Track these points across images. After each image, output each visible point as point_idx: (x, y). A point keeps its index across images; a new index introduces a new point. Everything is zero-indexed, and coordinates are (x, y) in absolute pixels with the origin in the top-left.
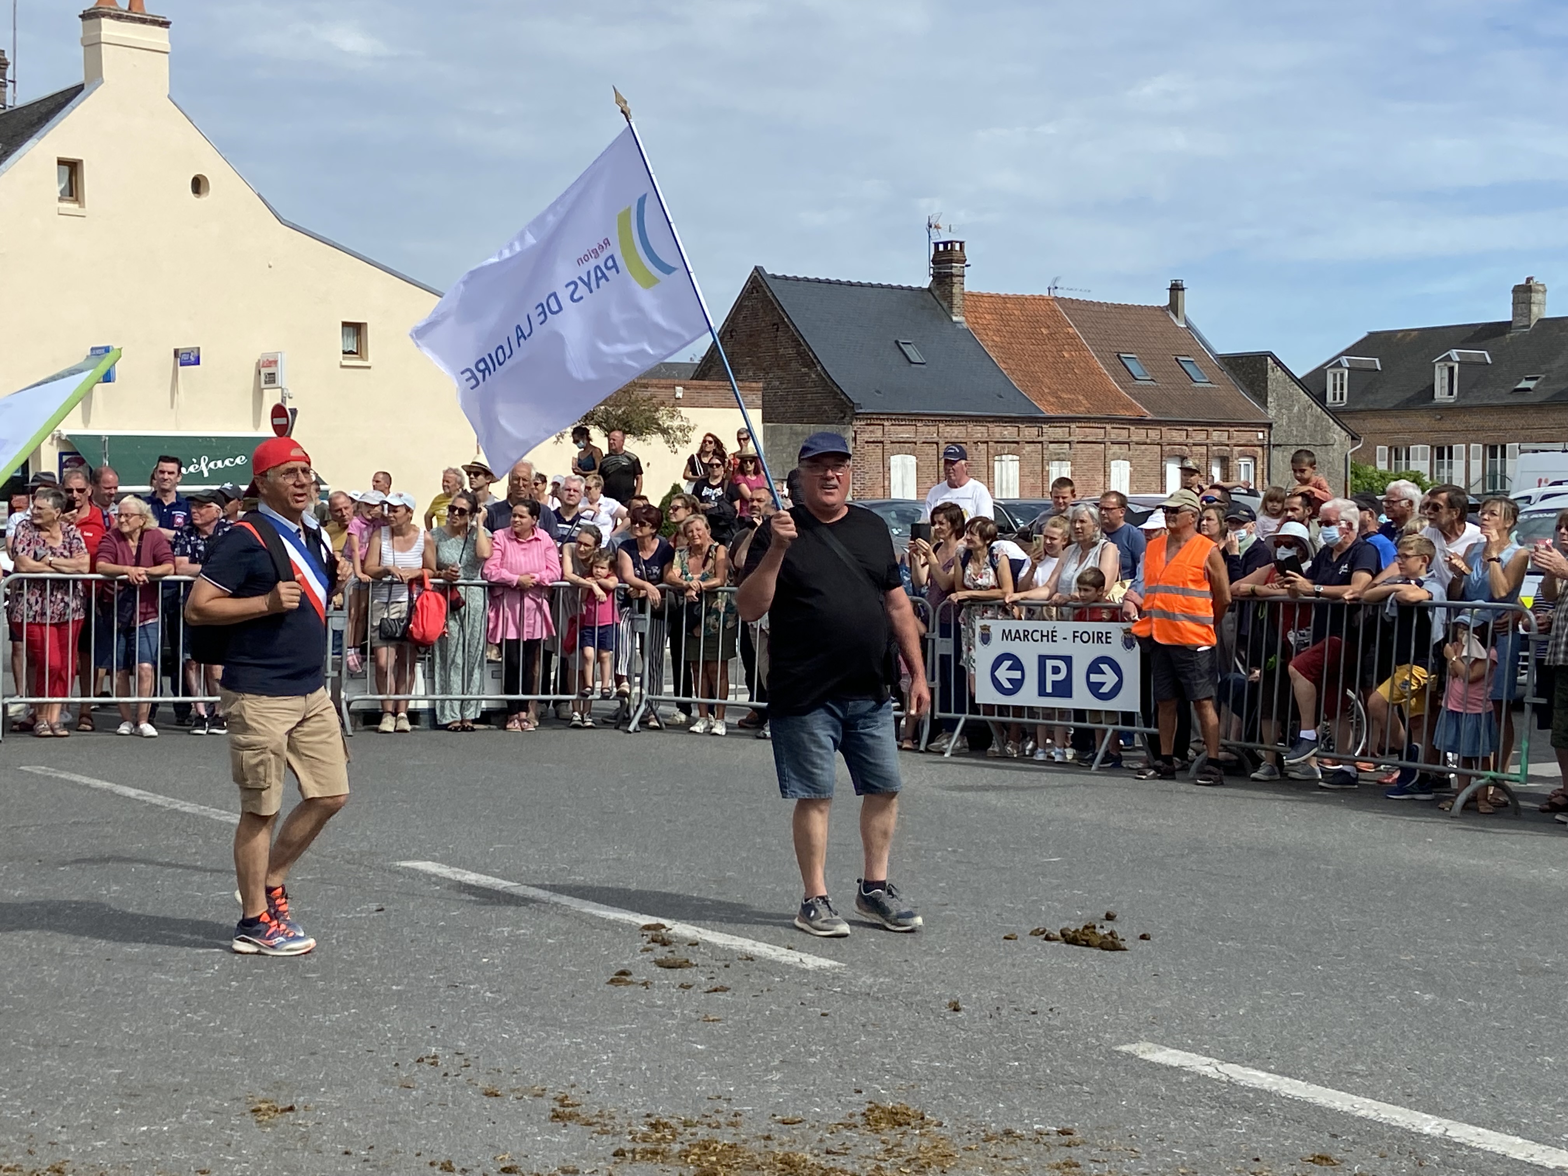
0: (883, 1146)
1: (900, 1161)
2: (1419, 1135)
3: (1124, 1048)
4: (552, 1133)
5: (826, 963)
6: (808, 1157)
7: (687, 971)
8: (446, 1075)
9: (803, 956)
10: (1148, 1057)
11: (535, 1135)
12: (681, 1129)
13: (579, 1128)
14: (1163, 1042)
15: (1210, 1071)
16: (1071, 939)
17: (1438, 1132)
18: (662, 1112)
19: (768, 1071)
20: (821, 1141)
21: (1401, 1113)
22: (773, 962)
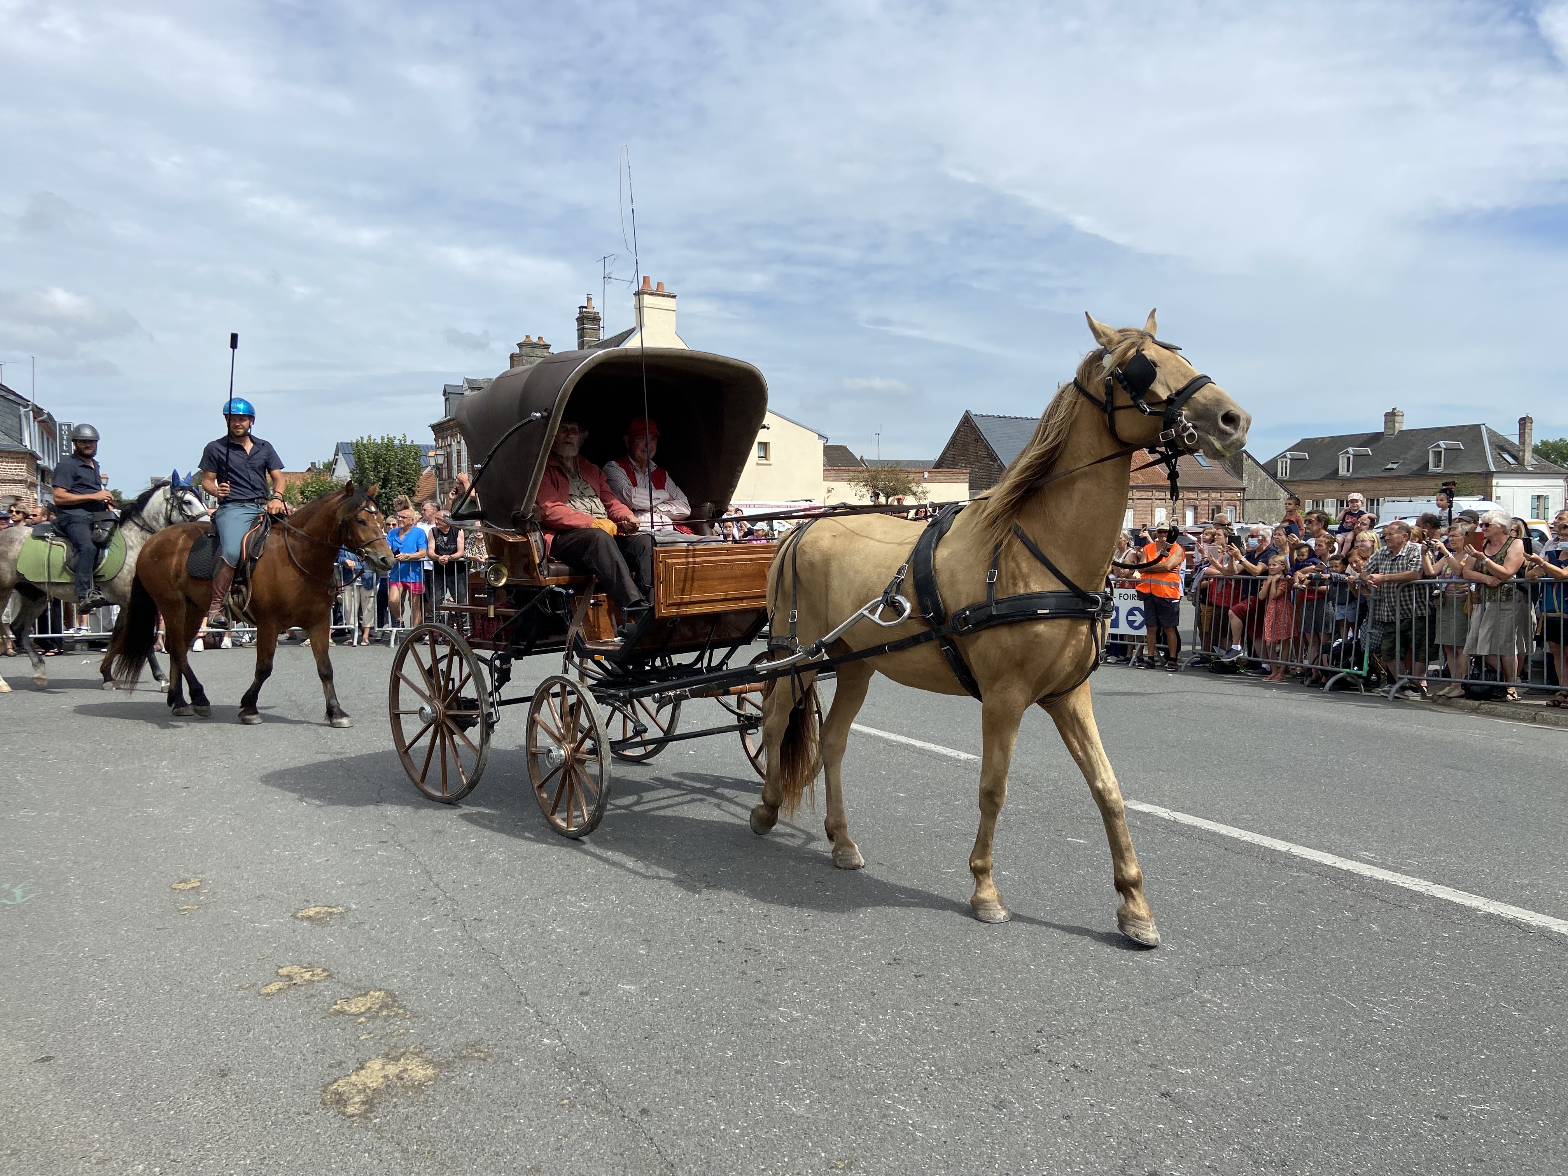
2: (1275, 850)
5: (971, 757)
9: (960, 753)
10: (1133, 807)
14: (1141, 800)
15: (1166, 816)
17: (1285, 849)
21: (1266, 839)
22: (944, 755)
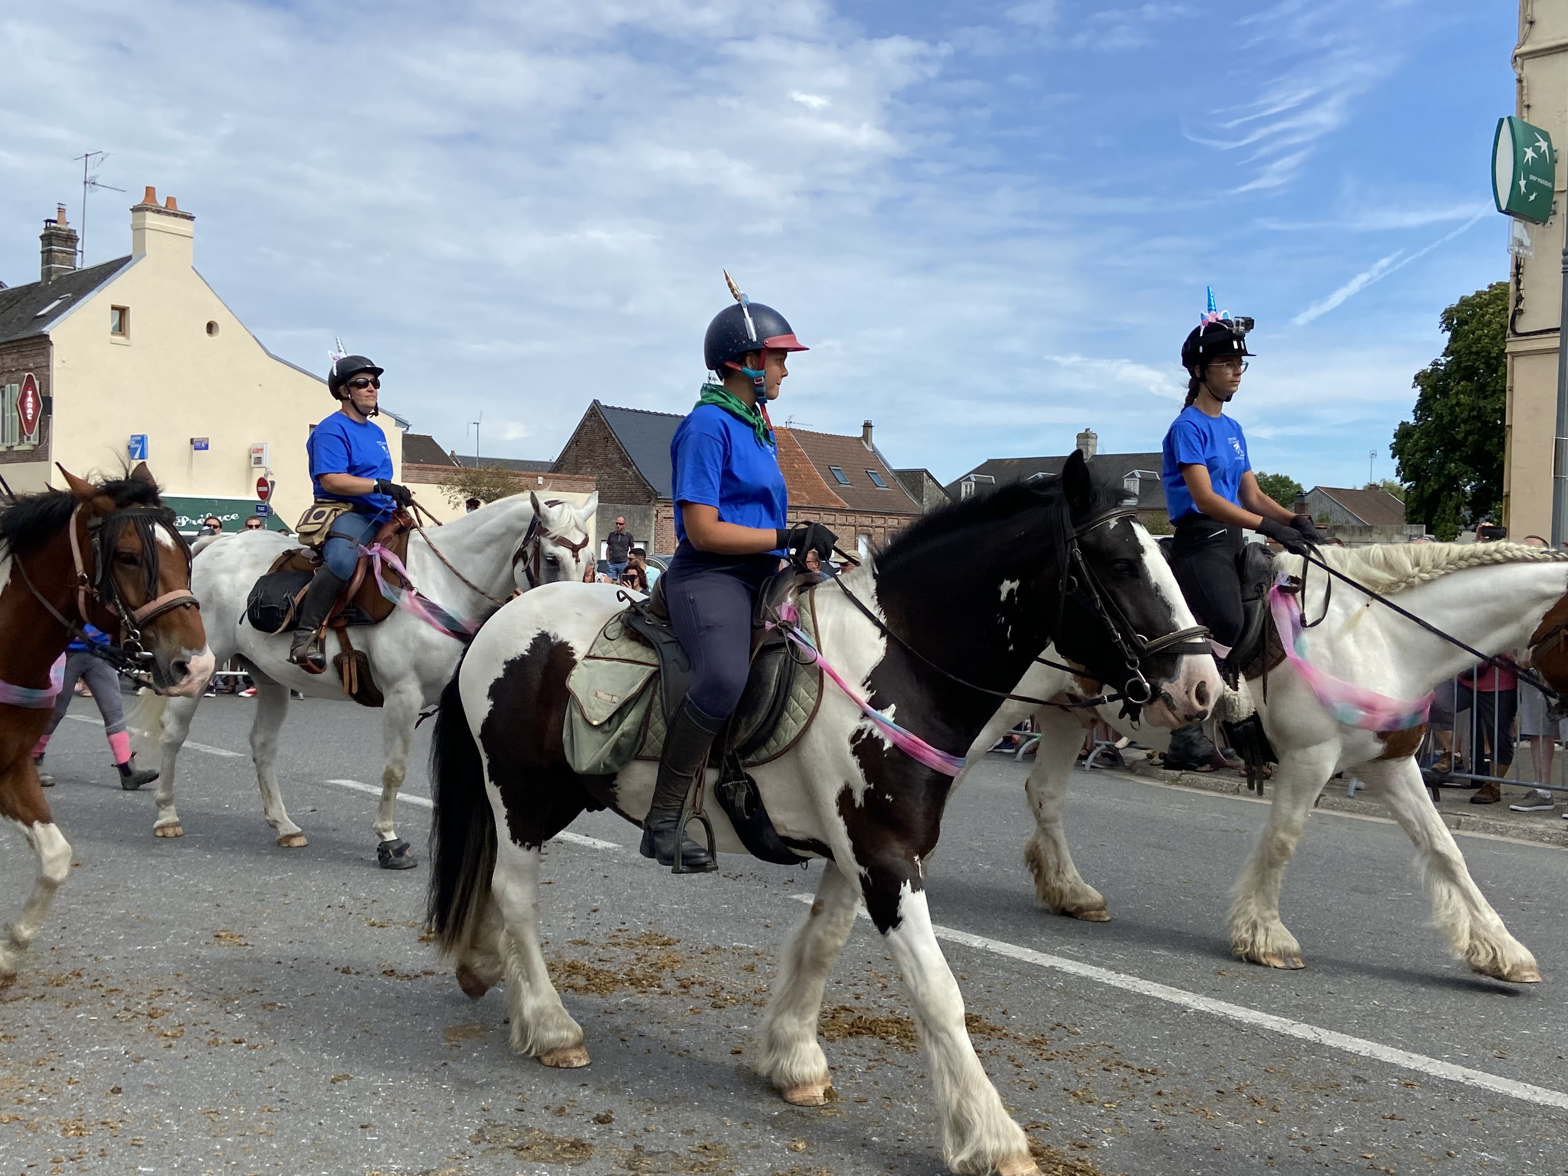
0: (635, 956)
2: (970, 947)
5: (610, 845)
6: (587, 963)
8: (350, 913)
9: (596, 840)
11: (408, 951)
17: (981, 946)
20: (596, 954)
21: (961, 935)
22: (576, 845)
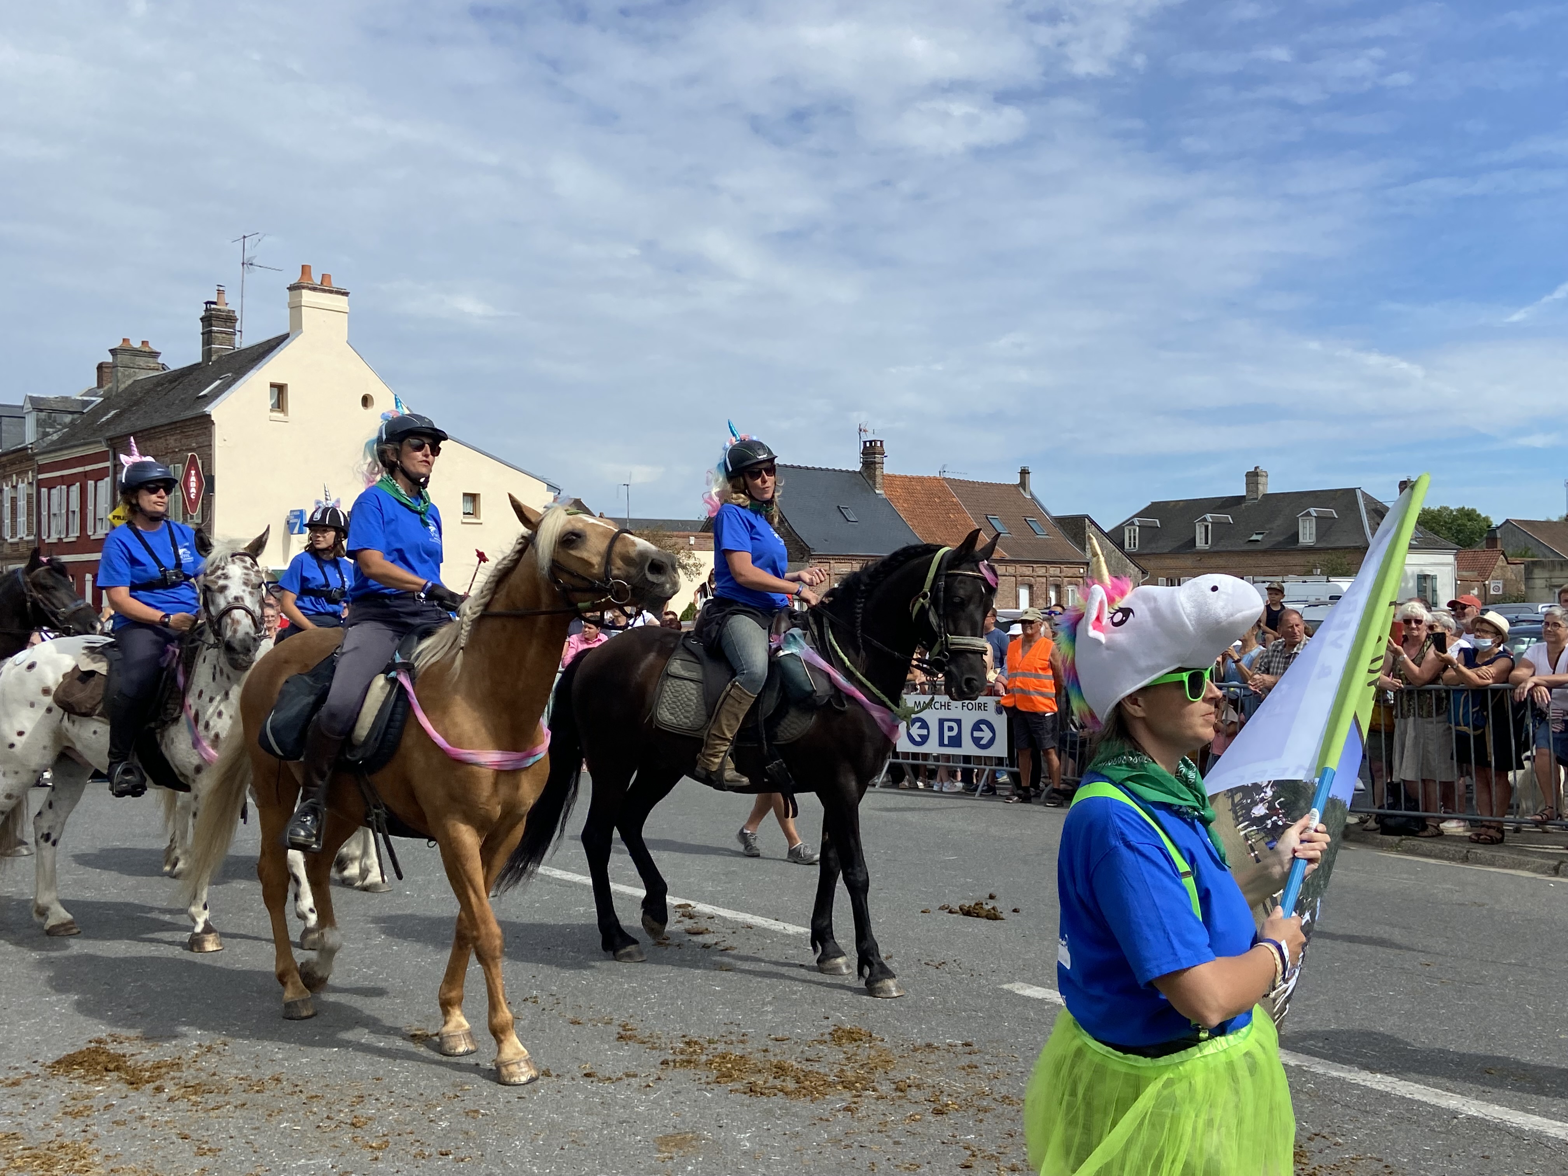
0: (844, 1055)
1: (856, 1065)
3: (1005, 986)
4: (618, 1049)
6: (794, 1063)
7: (707, 936)
8: (544, 1009)
9: (786, 925)
10: (1021, 992)
11: (606, 1050)
12: (706, 1045)
13: (637, 1046)
14: (1030, 982)
16: (967, 913)
18: (693, 1033)
19: (764, 1004)
20: (802, 1052)
22: (765, 929)
